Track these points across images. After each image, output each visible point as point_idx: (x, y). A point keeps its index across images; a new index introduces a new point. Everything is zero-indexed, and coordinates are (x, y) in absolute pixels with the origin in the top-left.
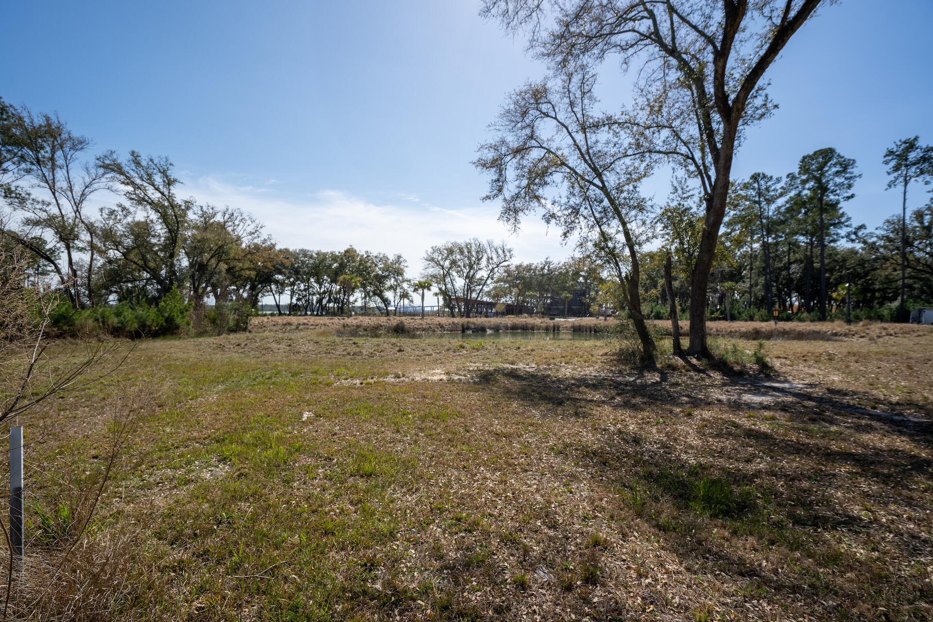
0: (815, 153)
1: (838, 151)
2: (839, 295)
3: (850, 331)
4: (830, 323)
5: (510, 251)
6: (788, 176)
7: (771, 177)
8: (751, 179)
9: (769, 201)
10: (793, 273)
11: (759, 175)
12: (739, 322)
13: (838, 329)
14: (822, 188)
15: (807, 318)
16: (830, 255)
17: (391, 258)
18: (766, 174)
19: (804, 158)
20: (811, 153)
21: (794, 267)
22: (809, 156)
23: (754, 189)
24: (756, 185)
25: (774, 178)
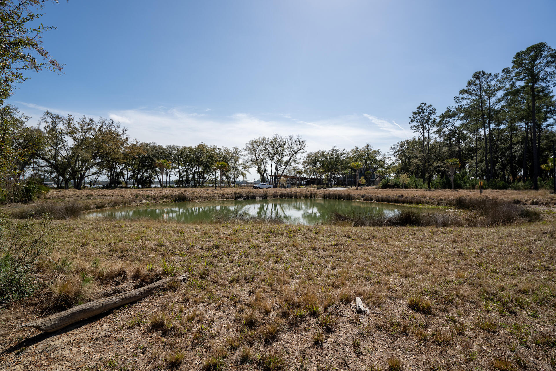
0: (528, 49)
1: (548, 45)
2: (547, 166)
3: (552, 200)
4: (533, 191)
5: (303, 142)
6: (503, 70)
7: (490, 74)
8: (473, 77)
9: (490, 95)
10: (515, 152)
11: (479, 73)
12: (462, 190)
13: (540, 198)
14: (534, 78)
15: (522, 186)
16: (547, 137)
17: (231, 149)
18: (486, 72)
19: (518, 55)
20: (524, 50)
21: (516, 147)
22: (522, 53)
23: (476, 85)
24: (478, 82)
25: (492, 75)
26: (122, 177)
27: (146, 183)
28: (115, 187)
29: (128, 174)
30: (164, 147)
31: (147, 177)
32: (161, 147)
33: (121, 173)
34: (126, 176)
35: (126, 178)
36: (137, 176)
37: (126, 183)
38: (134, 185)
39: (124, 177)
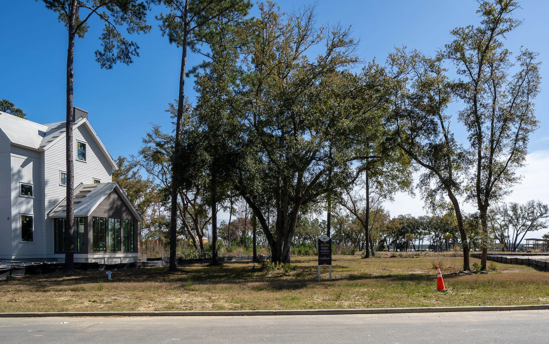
26: (385, 242)
27: (403, 247)
28: (382, 251)
29: (390, 240)
30: (416, 218)
31: (405, 243)
32: (413, 219)
33: (385, 240)
34: (388, 242)
35: (388, 244)
36: (396, 242)
37: (389, 248)
38: (394, 249)
39: (386, 243)
